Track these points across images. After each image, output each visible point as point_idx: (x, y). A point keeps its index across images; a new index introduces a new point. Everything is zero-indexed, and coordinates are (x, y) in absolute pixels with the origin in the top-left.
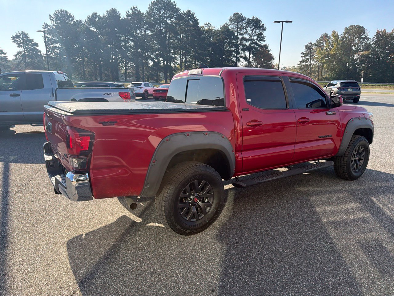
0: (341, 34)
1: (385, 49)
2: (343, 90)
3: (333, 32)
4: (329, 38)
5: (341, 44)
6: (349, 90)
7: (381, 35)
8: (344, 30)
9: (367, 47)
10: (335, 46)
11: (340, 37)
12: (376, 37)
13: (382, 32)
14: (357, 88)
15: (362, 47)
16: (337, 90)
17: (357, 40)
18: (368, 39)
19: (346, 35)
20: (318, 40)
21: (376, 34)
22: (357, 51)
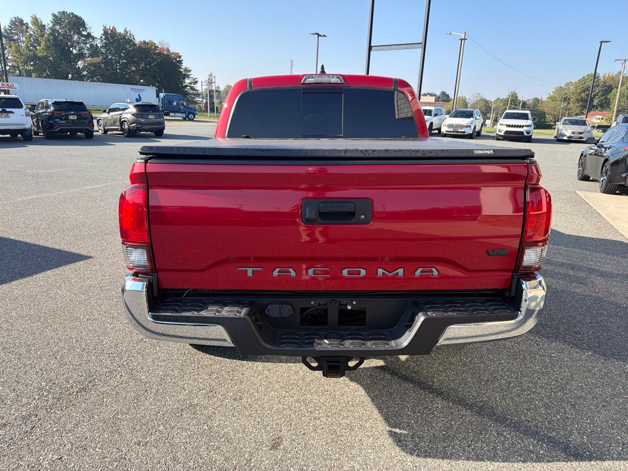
0: (48, 24)
1: (120, 57)
2: (142, 117)
3: (32, 17)
4: (27, 28)
5: (53, 41)
6: (150, 117)
7: (110, 34)
8: (51, 18)
9: (95, 51)
10: (44, 43)
11: (46, 27)
12: (104, 37)
13: (111, 31)
14: (160, 115)
15: (87, 50)
16: (133, 117)
17: (76, 37)
18: (93, 38)
19: (58, 27)
20: (7, 27)
21: (102, 32)
22: (81, 56)
